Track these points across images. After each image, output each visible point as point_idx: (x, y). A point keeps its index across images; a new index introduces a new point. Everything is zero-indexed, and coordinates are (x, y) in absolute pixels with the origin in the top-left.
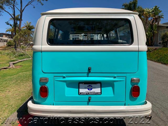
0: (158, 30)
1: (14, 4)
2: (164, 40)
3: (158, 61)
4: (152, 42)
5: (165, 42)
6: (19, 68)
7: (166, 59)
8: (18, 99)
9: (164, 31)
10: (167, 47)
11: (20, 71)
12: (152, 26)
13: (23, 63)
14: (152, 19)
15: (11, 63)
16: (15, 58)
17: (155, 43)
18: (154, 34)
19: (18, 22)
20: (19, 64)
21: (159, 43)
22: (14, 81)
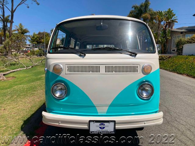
0: (171, 36)
1: (3, 3)
2: (179, 47)
3: (174, 71)
4: (166, 49)
5: (180, 50)
6: (11, 80)
7: (182, 68)
8: (18, 119)
9: (179, 37)
10: (182, 55)
11: (13, 84)
12: (164, 31)
13: (16, 74)
14: (165, 23)
15: (1, 75)
16: (6, 67)
17: (169, 51)
18: (167, 40)
19: (9, 25)
20: (11, 75)
21: (173, 50)
22: (8, 97)
